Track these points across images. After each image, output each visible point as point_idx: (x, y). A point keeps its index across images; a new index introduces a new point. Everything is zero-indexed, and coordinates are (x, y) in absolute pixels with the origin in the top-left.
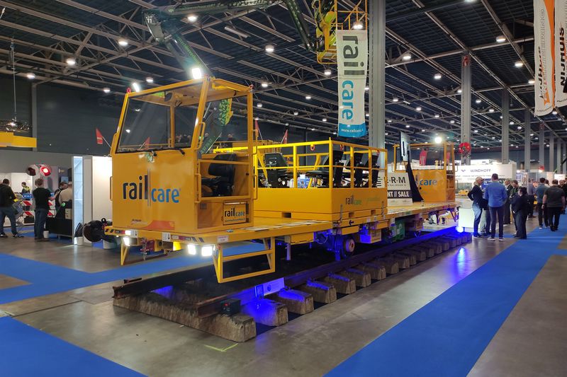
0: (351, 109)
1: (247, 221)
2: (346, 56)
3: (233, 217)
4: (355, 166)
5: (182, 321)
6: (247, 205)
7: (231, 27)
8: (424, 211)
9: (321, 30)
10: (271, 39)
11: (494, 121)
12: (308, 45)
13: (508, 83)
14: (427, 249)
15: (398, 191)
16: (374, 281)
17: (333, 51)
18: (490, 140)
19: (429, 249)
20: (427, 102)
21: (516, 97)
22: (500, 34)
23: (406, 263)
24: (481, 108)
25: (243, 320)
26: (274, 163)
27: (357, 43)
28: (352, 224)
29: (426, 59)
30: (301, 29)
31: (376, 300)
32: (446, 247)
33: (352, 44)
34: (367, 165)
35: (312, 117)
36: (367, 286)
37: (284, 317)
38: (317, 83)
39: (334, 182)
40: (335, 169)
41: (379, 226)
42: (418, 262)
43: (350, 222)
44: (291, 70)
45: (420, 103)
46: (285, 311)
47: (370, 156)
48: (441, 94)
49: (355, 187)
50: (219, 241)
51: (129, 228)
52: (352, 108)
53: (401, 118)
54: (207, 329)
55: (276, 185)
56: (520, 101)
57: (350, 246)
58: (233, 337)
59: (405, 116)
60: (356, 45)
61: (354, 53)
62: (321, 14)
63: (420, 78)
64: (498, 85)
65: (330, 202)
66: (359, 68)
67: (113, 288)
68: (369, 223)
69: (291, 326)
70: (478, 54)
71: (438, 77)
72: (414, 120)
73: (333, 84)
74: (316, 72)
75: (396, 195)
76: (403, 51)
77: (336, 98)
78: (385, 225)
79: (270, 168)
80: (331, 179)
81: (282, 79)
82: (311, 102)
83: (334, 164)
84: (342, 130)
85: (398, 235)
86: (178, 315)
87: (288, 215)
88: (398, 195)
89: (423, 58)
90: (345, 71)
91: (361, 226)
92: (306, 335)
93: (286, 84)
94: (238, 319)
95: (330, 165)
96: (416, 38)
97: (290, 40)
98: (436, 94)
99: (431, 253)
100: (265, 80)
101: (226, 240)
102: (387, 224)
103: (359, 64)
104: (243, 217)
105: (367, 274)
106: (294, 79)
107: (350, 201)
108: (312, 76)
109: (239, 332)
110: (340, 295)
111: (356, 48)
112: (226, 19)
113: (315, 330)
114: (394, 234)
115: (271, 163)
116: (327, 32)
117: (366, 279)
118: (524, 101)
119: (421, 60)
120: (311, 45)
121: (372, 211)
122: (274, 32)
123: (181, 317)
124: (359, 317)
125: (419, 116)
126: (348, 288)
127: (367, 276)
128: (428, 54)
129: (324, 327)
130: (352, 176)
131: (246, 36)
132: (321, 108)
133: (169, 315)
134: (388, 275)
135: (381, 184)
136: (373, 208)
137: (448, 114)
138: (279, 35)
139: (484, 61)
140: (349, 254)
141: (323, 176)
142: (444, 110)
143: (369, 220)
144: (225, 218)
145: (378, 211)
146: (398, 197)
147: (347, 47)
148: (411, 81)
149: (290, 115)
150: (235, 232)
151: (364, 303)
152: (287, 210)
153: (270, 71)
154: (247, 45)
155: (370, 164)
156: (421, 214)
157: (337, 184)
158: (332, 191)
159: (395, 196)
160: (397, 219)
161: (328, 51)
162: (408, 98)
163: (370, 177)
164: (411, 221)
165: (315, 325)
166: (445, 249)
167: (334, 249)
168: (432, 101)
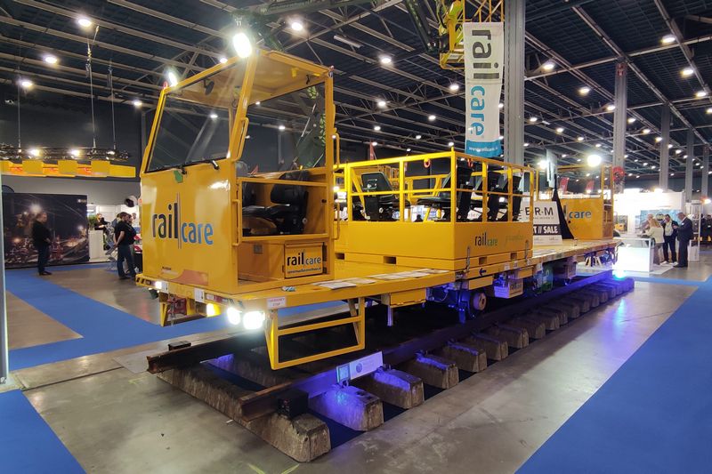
0: (481, 122)
1: (325, 271)
2: (477, 56)
3: (299, 267)
4: (489, 190)
5: (231, 414)
6: (324, 248)
7: (340, 35)
8: (579, 252)
9: (445, 27)
10: (388, 48)
11: (647, 144)
12: (429, 45)
13: (670, 97)
14: (580, 301)
15: (543, 226)
16: (512, 350)
17: (459, 53)
18: (640, 167)
19: (583, 302)
20: (570, 122)
21: (678, 114)
22: (667, 32)
23: (555, 323)
24: (633, 129)
25: (307, 429)
26: (373, 186)
27: (489, 38)
28: (483, 274)
29: (571, 69)
30: (420, 25)
31: (516, 384)
32: (603, 298)
33: (483, 40)
34: (505, 190)
35: (437, 141)
36: (502, 360)
37: (376, 417)
38: (442, 101)
39: (458, 214)
40: (460, 194)
41: (521, 275)
42: (570, 320)
43: (481, 272)
44: (412, 86)
45: (562, 124)
46: (380, 407)
47: (510, 177)
48: (586, 112)
49: (489, 220)
50: (271, 305)
51: (160, 278)
52: (483, 120)
53: (538, 141)
54: (261, 432)
55: (376, 217)
56: (682, 119)
57: (480, 303)
58: (292, 453)
59: (543, 139)
60: (489, 41)
61: (486, 51)
62: (444, 7)
63: (563, 93)
64: (657, 100)
65: (452, 242)
66: (492, 70)
67: (148, 358)
68: (507, 272)
69: (387, 432)
70: (636, 60)
71: (584, 91)
72: (554, 144)
73: (459, 102)
74: (441, 88)
75: (540, 230)
76: (544, 59)
77: (463, 119)
78: (528, 274)
79: (368, 194)
80: (454, 209)
81: (402, 98)
82: (436, 123)
83: (458, 186)
84: (470, 149)
85: (544, 285)
86: (227, 404)
87: (392, 260)
88: (543, 231)
89: (568, 68)
90: (475, 74)
91: (497, 276)
92: (408, 452)
93: (407, 103)
94: (302, 426)
95: (453, 189)
96: (560, 43)
97: (409, 49)
98: (580, 113)
99: (586, 307)
100: (382, 98)
101: (283, 304)
102: (531, 271)
103: (492, 66)
104: (319, 266)
105: (502, 342)
106: (416, 97)
107: (481, 241)
108: (436, 93)
109: (302, 445)
110: (465, 375)
111: (489, 45)
112: (335, 27)
113: (422, 442)
114: (539, 285)
115: (369, 186)
116: (451, 28)
117: (502, 350)
118: (687, 119)
119: (565, 70)
120: (432, 44)
121: (512, 254)
122: (391, 40)
123: (230, 409)
124: (492, 417)
125: (559, 139)
126: (476, 365)
127: (503, 346)
128: (574, 64)
129: (437, 436)
130: (485, 205)
131: (358, 46)
132: (448, 131)
133: (216, 402)
134: (531, 340)
135: (523, 218)
136: (513, 250)
137: (594, 137)
138: (397, 44)
139: (643, 70)
140: (478, 312)
141: (443, 204)
142: (590, 132)
143: (507, 268)
144: (288, 268)
145: (521, 254)
146: (543, 234)
147: (478, 44)
148: (553, 97)
149: (412, 138)
150: (299, 291)
151: (499, 390)
152: (391, 254)
153: (388, 88)
154: (360, 57)
155: (510, 188)
156: (575, 256)
157: (462, 216)
158: (455, 225)
159: (540, 232)
160: (544, 264)
161: (453, 52)
162: (547, 117)
163: (510, 206)
164: (561, 265)
165: (424, 431)
166: (603, 301)
167: (457, 305)
168: (576, 121)
